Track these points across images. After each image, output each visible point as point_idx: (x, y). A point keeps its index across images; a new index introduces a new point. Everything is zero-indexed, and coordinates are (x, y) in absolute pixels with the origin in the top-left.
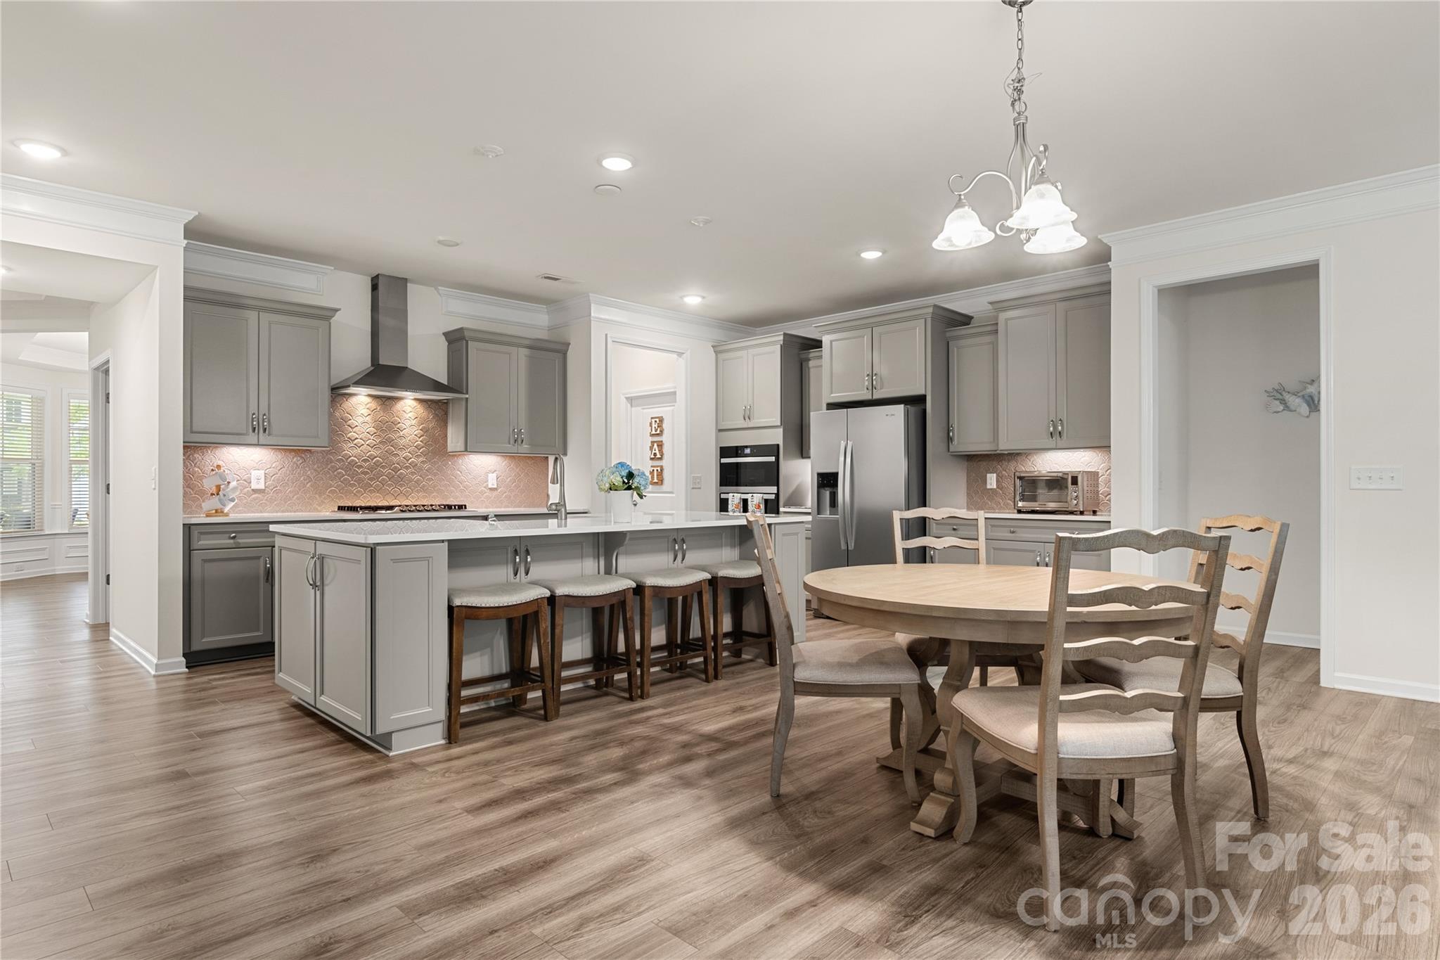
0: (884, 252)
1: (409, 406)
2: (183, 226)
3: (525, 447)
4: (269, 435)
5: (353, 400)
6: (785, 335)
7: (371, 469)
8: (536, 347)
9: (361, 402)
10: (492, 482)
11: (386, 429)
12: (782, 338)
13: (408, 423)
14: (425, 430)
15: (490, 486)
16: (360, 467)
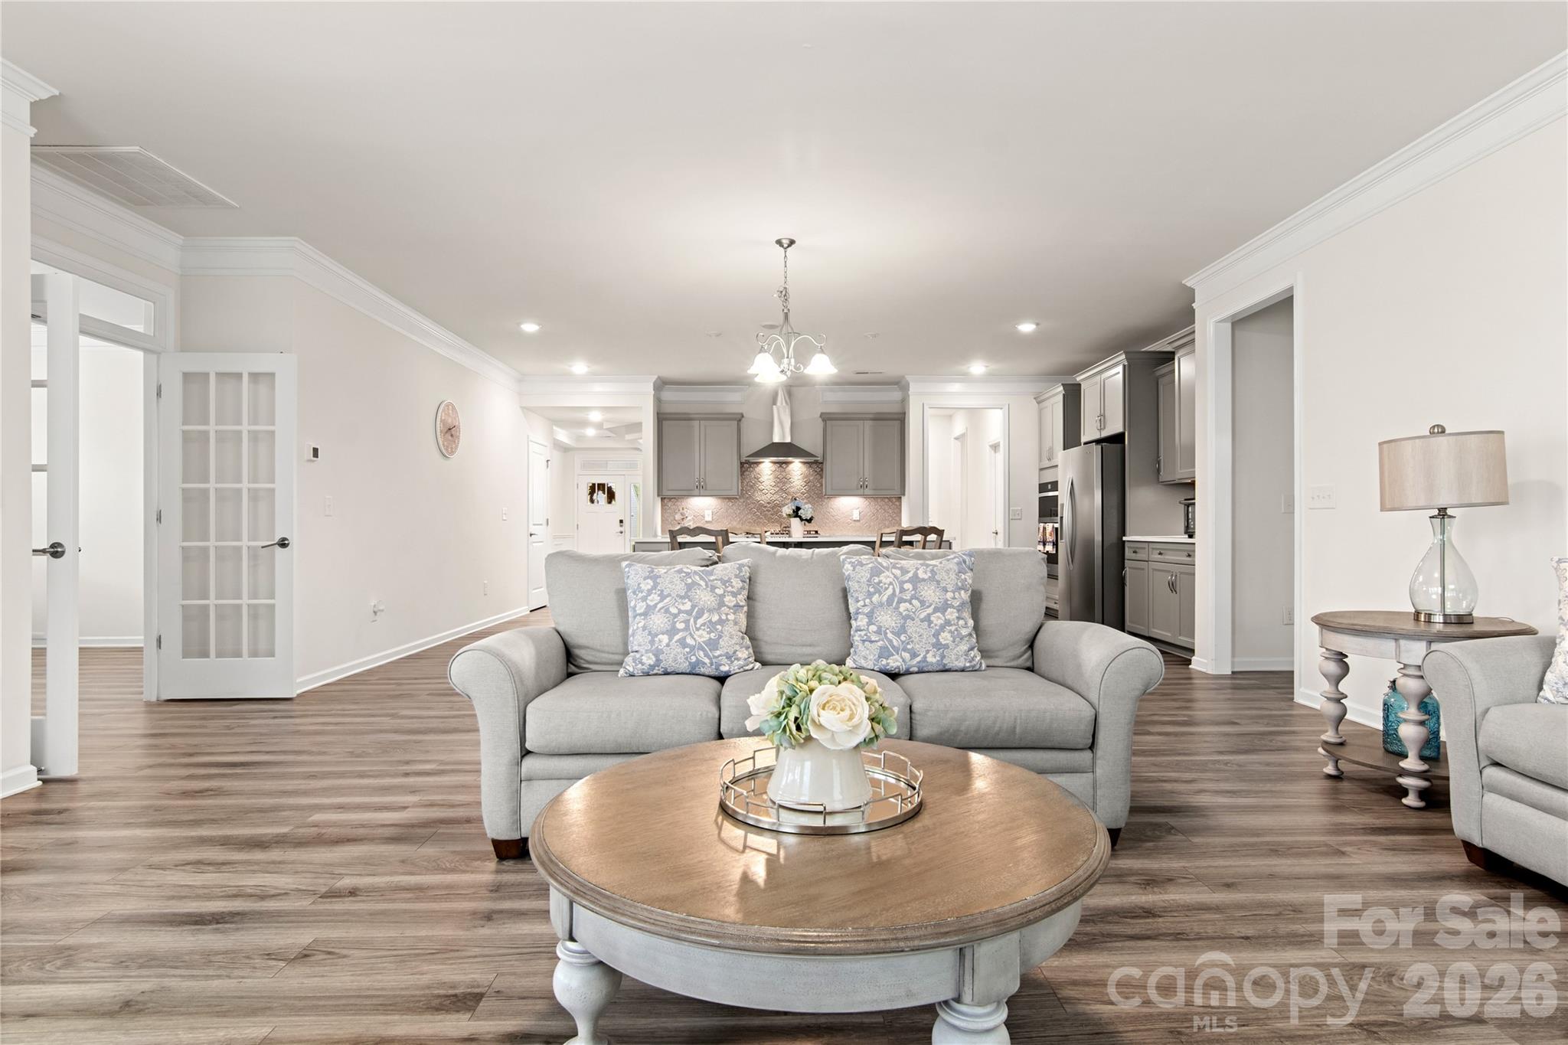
0: (1037, 324)
1: (797, 468)
2: (652, 384)
3: (867, 491)
4: (706, 490)
5: (762, 466)
6: (1062, 384)
7: (773, 508)
8: (879, 418)
9: (766, 467)
10: (856, 516)
11: (782, 481)
12: (1061, 388)
13: (796, 478)
14: (807, 483)
15: (854, 519)
16: (765, 507)
